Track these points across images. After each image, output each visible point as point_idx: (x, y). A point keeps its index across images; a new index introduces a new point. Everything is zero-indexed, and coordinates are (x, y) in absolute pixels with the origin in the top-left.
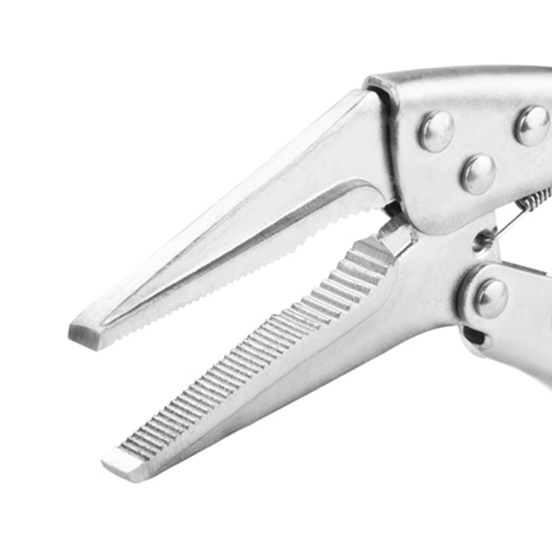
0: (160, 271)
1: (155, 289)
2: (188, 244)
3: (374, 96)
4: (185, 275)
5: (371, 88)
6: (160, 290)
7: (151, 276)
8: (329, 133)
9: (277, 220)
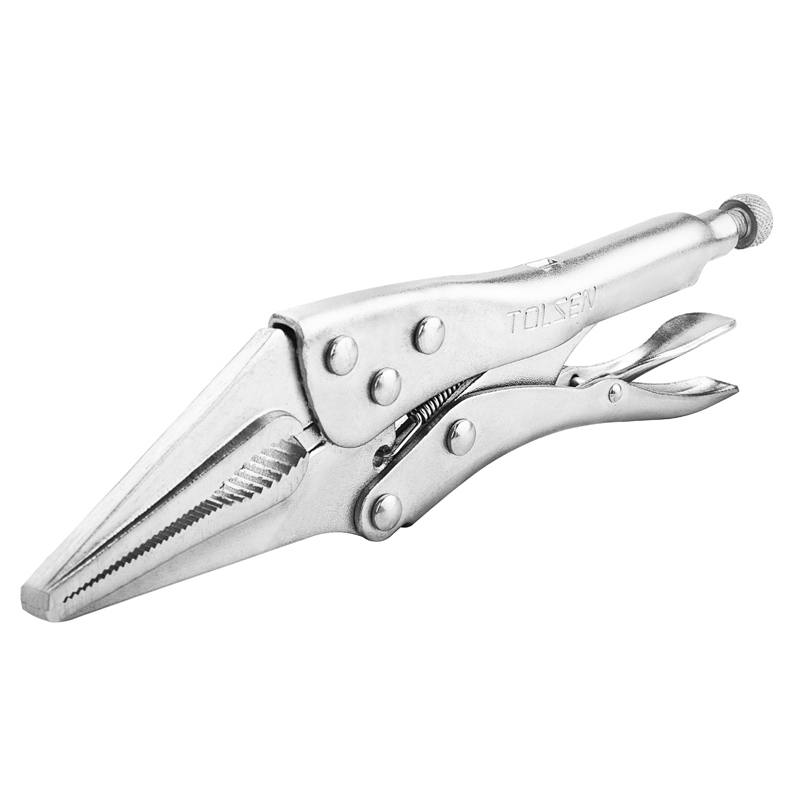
0: (100, 526)
1: (97, 544)
2: (122, 498)
3: (280, 332)
4: (124, 526)
5: (276, 326)
6: (101, 544)
7: (91, 532)
8: (242, 374)
9: (204, 460)
